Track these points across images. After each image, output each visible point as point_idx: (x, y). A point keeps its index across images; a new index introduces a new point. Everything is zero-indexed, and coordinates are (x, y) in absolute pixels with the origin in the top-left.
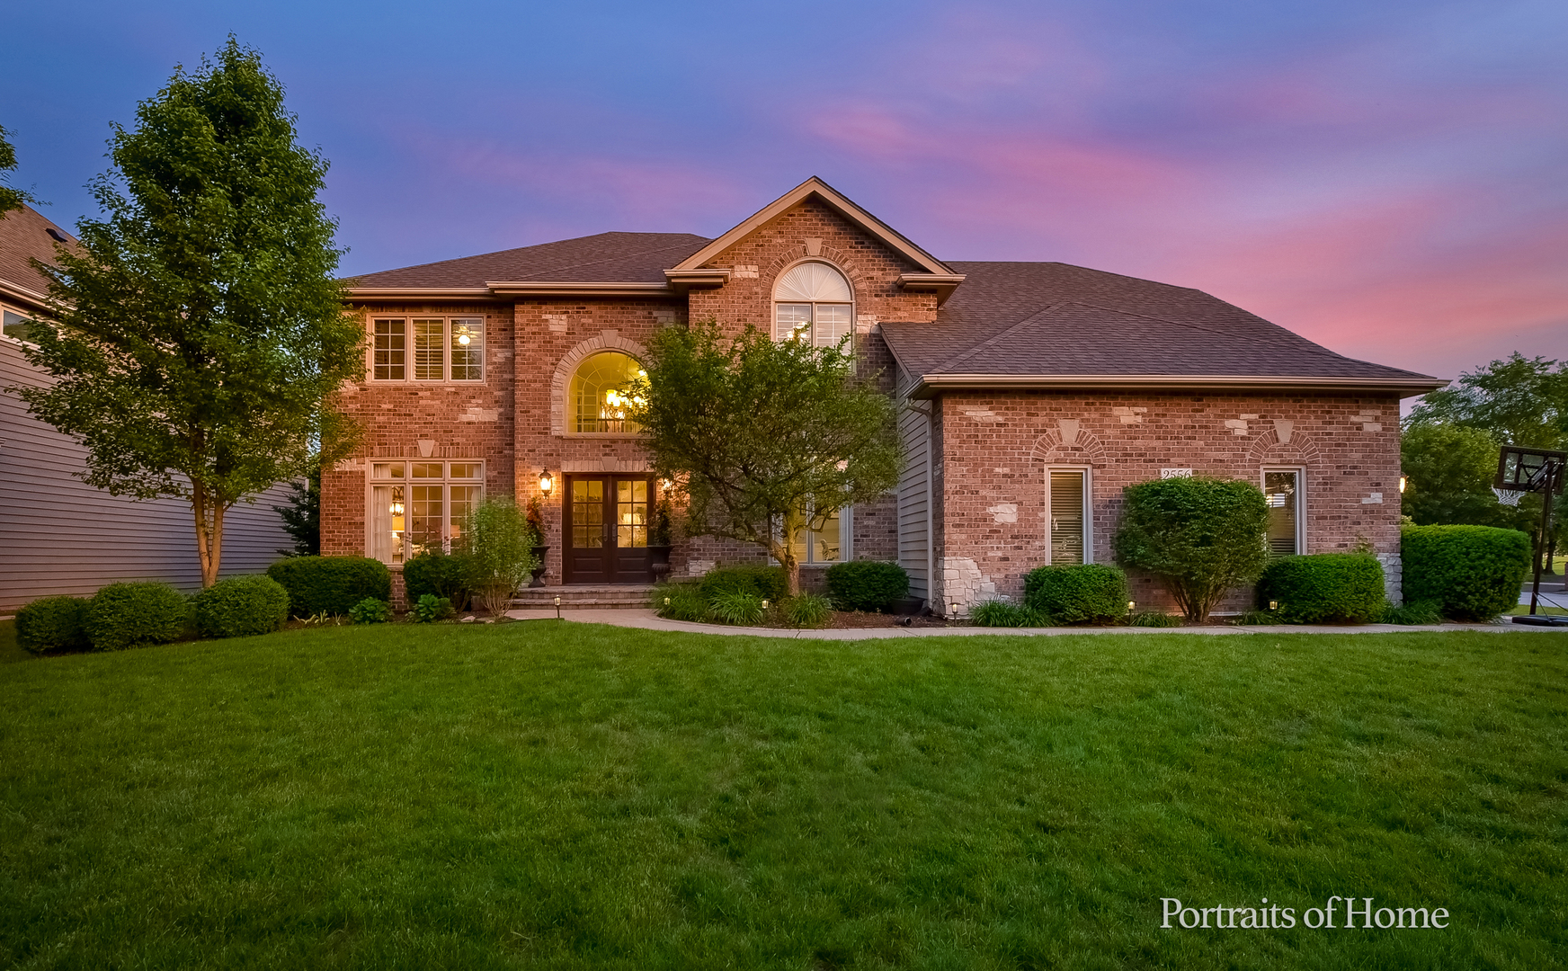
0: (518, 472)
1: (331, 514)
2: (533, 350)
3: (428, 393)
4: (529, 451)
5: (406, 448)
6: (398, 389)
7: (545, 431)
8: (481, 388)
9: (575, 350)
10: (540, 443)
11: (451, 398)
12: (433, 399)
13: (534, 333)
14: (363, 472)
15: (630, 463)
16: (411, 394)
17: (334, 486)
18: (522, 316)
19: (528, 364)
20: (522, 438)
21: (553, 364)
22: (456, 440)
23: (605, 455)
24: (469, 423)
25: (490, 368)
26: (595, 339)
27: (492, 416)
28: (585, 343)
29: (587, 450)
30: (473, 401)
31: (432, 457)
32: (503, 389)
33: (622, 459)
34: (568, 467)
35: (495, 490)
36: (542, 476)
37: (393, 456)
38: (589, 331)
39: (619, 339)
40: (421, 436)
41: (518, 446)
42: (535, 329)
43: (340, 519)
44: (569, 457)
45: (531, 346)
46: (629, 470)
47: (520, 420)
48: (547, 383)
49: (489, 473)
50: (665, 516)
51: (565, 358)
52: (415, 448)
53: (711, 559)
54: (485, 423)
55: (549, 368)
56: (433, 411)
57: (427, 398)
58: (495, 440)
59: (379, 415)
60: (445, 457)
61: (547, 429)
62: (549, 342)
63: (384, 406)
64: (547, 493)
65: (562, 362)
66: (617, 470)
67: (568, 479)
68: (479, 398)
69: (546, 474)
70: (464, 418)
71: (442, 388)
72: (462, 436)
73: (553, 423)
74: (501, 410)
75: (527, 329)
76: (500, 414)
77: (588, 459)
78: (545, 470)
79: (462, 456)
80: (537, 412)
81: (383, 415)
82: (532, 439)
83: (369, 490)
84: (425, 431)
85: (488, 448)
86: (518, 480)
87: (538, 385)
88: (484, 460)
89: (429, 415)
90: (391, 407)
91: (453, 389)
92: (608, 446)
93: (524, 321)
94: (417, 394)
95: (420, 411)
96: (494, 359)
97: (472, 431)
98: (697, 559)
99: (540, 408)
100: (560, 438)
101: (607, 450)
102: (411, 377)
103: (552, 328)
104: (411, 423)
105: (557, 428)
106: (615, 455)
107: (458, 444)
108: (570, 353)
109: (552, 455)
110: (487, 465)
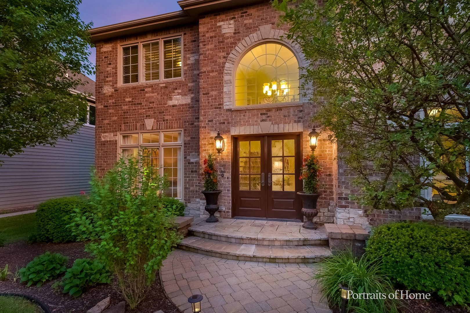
0: (202, 136)
1: (100, 167)
2: (211, 50)
3: (150, 89)
4: (209, 121)
5: (138, 125)
6: (134, 88)
7: (220, 106)
8: (180, 82)
9: (240, 45)
10: (216, 115)
11: (163, 91)
12: (153, 93)
13: (211, 37)
14: (116, 141)
15: (281, 126)
16: (141, 90)
17: (102, 150)
18: (204, 26)
19: (208, 60)
20: (204, 112)
21: (224, 57)
22: (166, 118)
23: (263, 120)
24: (173, 106)
25: (186, 68)
26: (255, 35)
27: (187, 100)
28: (247, 39)
29: (249, 118)
30: (176, 91)
31: (152, 129)
32: (193, 82)
33: (276, 123)
34: (236, 131)
35: (189, 149)
36: (216, 138)
37: (131, 130)
38: (250, 29)
39: (272, 31)
40: (146, 116)
41: (201, 118)
42: (212, 34)
43: (104, 169)
44: (236, 124)
45: (210, 46)
46: (281, 131)
47: (203, 99)
48: (221, 72)
49: (186, 139)
50: (313, 169)
51: (233, 52)
52: (143, 124)
53: (360, 208)
54: (183, 105)
55: (222, 60)
56: (153, 100)
57: (150, 92)
58: (189, 116)
59: (124, 105)
60: (159, 129)
61: (220, 104)
62: (222, 42)
63: (127, 100)
64: (219, 151)
65: (231, 55)
66: (271, 132)
67: (236, 140)
68: (179, 89)
69: (219, 137)
70: (170, 103)
71: (158, 85)
72: (170, 115)
73: (225, 100)
74: (193, 95)
75: (207, 35)
76: (192, 98)
77: (250, 125)
78: (218, 134)
79: (169, 128)
80: (214, 93)
81: (126, 105)
82: (211, 113)
83: (119, 151)
84: (148, 113)
85: (185, 122)
86: (202, 142)
87: (215, 74)
88: (183, 130)
89: (151, 103)
90: (130, 99)
91: (164, 85)
92: (264, 114)
93: (206, 29)
94: (144, 90)
95: (146, 101)
96: (188, 62)
97: (175, 111)
98: (345, 207)
99: (216, 90)
100: (230, 110)
101: (264, 117)
102: (142, 80)
103: (224, 31)
104: (141, 109)
105: (228, 103)
106: (270, 120)
107: (167, 120)
108: (237, 48)
109: (224, 123)
110: (185, 133)
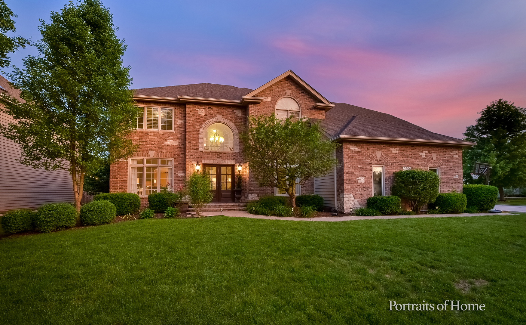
0: (187, 163)
1: (114, 177)
2: (192, 121)
3: (153, 134)
4: (191, 156)
5: (144, 154)
6: (141, 132)
7: (197, 149)
8: (172, 133)
9: (207, 121)
10: (195, 153)
11: (161, 136)
12: (155, 136)
13: (193, 115)
14: (127, 162)
15: (226, 161)
16: (146, 134)
17: (115, 166)
18: (189, 109)
19: (191, 125)
20: (188, 151)
21: (199, 126)
22: (163, 151)
23: (218, 158)
24: (168, 145)
25: (176, 126)
26: (214, 118)
27: (177, 143)
28: (211, 119)
29: (211, 156)
30: (169, 137)
31: (154, 157)
32: (180, 134)
33: (224, 160)
34: (205, 162)
35: (177, 169)
36: (196, 165)
37: (139, 156)
38: (212, 115)
39: (223, 119)
40: (150, 149)
41: (187, 154)
42: (193, 113)
43: (118, 179)
44: (205, 159)
45: (192, 119)
46: (226, 163)
47: (188, 145)
48: (198, 132)
49: (175, 163)
50: (240, 179)
51: (204, 124)
52: (148, 153)
53: (256, 194)
54: (174, 145)
55: (198, 127)
56: (154, 141)
57: (152, 136)
58: (178, 151)
59: (133, 141)
60: (159, 157)
61: (197, 148)
62: (198, 118)
63: (135, 138)
64: (198, 171)
65: (203, 125)
66: (222, 163)
67: (205, 166)
68: (172, 137)
69: (198, 164)
70: (166, 143)
71: (158, 132)
72: (165, 150)
73: (199, 146)
74: (180, 141)
75: (191, 113)
76: (179, 143)
77: (212, 159)
78: (198, 163)
79: (165, 157)
80: (194, 142)
81: (135, 141)
82: (192, 152)
83: (129, 168)
84: (151, 147)
85: (175, 154)
86: (187, 166)
87: (194, 133)
88: (173, 158)
89: (153, 142)
90: (138, 138)
91: (162, 133)
92: (218, 155)
93: (189, 110)
94: (148, 134)
95: (149, 140)
96: (177, 123)
97: (169, 148)
98: (252, 194)
99: (195, 141)
100: (202, 152)
101: (218, 156)
102: (145, 128)
103: (199, 113)
104: (146, 144)
105: (201, 148)
106: (221, 158)
107: (164, 152)
108: (206, 122)
109: (199, 157)
110: (174, 160)
